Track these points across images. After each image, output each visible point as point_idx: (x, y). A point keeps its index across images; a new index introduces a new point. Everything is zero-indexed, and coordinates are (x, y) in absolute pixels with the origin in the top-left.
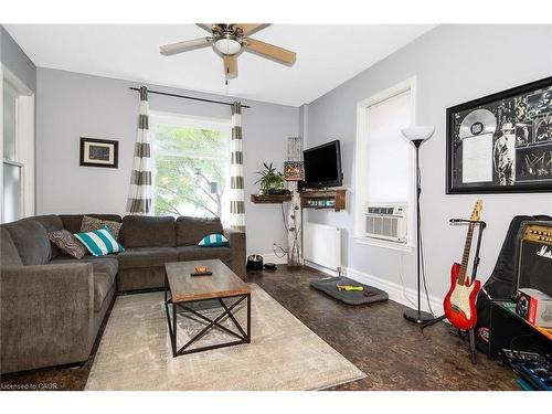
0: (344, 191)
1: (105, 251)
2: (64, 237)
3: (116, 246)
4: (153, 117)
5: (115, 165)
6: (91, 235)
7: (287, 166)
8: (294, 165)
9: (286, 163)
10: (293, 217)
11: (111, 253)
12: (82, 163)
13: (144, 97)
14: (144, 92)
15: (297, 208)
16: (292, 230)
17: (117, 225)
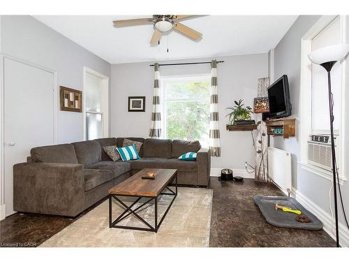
0: (294, 120)
1: (128, 158)
2: (111, 149)
3: (135, 156)
4: (162, 80)
5: (143, 111)
6: (124, 149)
7: (256, 101)
8: (261, 100)
9: (255, 99)
10: (260, 142)
11: (132, 159)
12: (129, 111)
13: (156, 70)
14: (156, 66)
15: (264, 135)
16: (259, 152)
17: (140, 144)
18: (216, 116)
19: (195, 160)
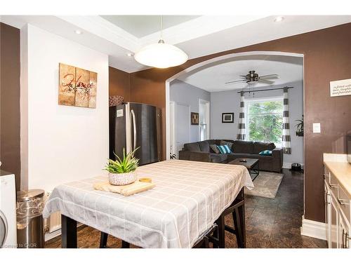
2: (214, 147)
3: (229, 151)
4: (246, 101)
5: (233, 122)
6: (222, 147)
11: (227, 153)
12: (223, 122)
13: (242, 95)
14: (242, 93)
17: (231, 144)
18: (287, 126)
19: (271, 155)
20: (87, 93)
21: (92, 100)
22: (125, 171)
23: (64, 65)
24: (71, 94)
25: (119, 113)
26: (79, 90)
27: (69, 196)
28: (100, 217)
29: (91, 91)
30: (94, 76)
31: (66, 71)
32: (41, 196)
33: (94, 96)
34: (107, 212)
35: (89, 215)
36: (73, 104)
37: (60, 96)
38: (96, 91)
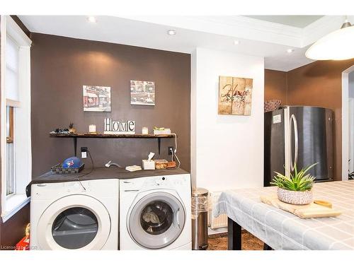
20: (243, 100)
21: (247, 106)
22: (298, 190)
23: (223, 77)
24: (228, 104)
25: (276, 119)
26: (235, 98)
27: (237, 203)
28: (270, 233)
29: (247, 98)
30: (249, 82)
31: (224, 82)
32: (206, 195)
33: (250, 103)
34: (280, 231)
35: (258, 228)
36: (230, 113)
37: (219, 106)
38: (251, 98)
